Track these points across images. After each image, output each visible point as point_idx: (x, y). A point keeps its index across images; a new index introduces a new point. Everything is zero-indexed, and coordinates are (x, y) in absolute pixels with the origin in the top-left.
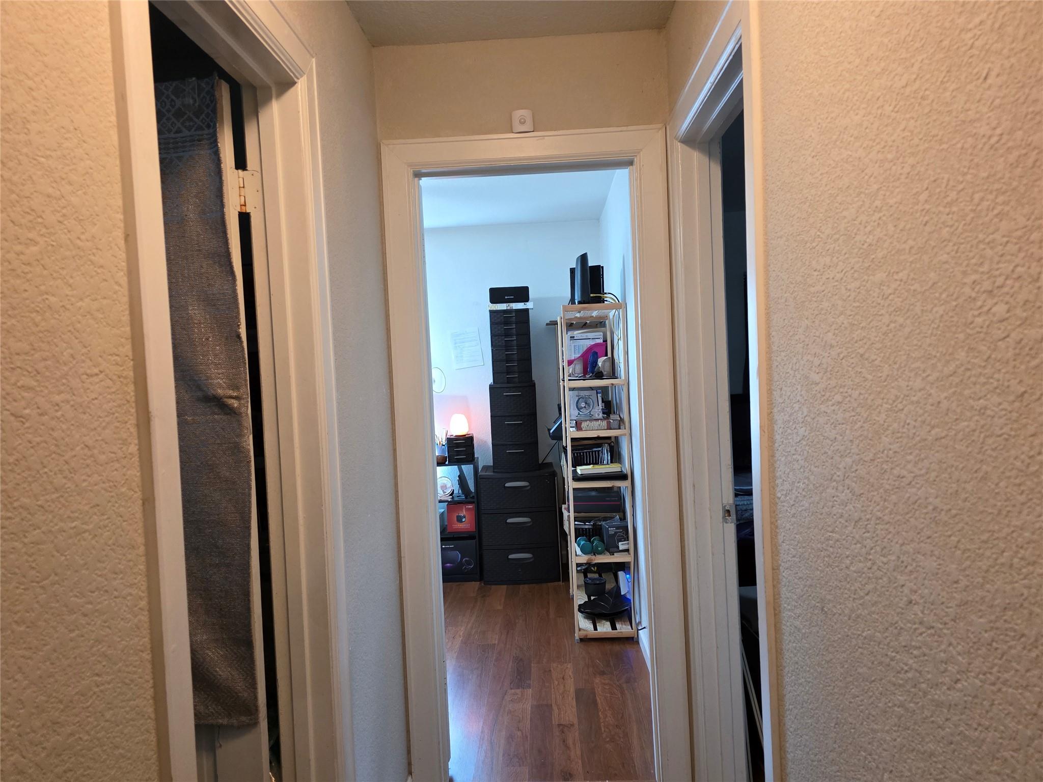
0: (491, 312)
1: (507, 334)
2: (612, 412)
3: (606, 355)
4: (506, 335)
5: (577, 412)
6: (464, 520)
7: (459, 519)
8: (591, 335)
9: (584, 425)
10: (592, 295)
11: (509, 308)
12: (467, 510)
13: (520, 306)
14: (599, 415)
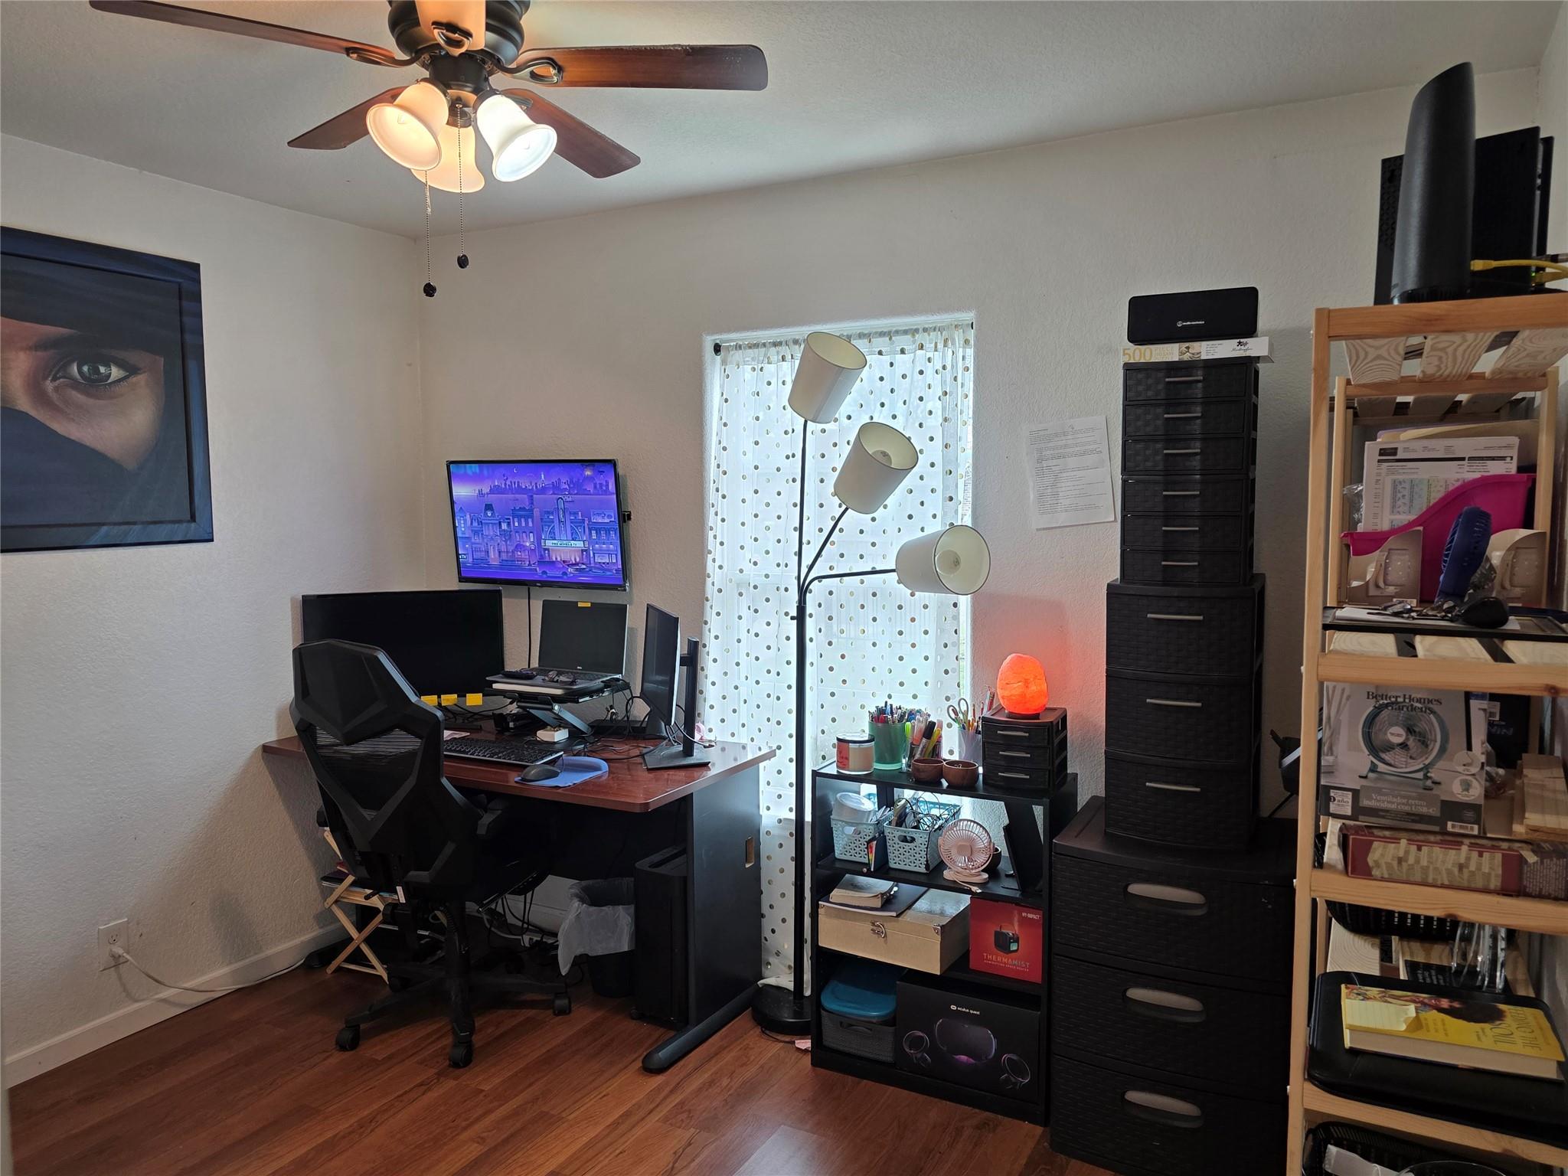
0: (1130, 369)
1: (1173, 435)
2: (1534, 742)
3: (1528, 523)
4: (1170, 440)
5: (1363, 760)
6: (1014, 947)
7: (1003, 943)
8: (1465, 446)
9: (1381, 854)
10: (1478, 265)
11: (1186, 357)
12: (1024, 922)
13: (1224, 349)
14: (1467, 786)
